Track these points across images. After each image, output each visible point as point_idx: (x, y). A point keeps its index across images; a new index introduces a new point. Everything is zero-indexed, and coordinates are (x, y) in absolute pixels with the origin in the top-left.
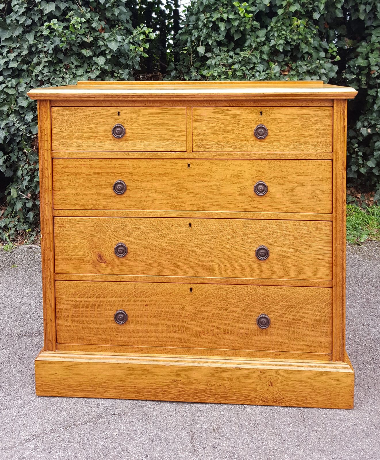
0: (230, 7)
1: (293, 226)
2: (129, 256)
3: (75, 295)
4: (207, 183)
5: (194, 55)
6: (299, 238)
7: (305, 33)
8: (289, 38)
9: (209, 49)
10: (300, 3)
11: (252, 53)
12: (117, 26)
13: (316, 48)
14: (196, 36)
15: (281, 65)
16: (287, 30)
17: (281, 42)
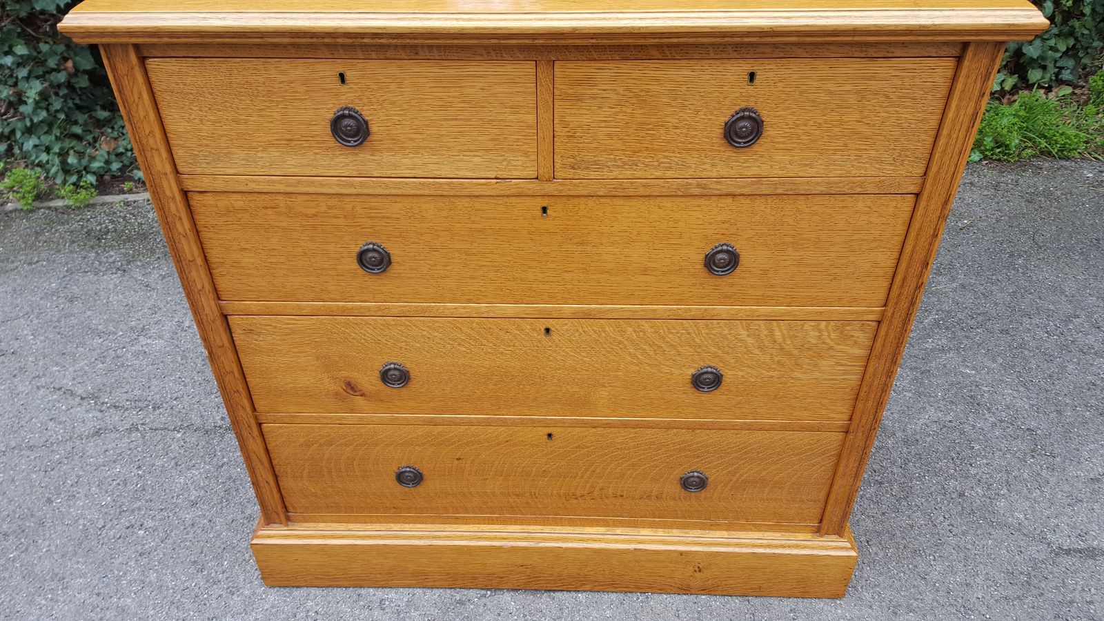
1: (785, 332)
2: (414, 385)
3: (309, 446)
4: (589, 248)
6: (795, 352)
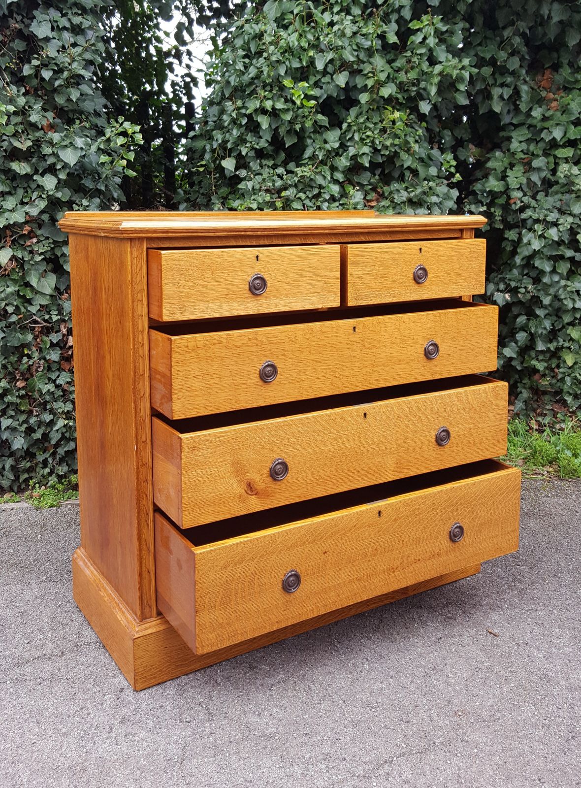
0: (277, 89)
5: (218, 175)
7: (405, 135)
8: (378, 143)
9: (241, 163)
10: (396, 83)
11: (315, 170)
12: (77, 122)
13: (421, 160)
14: (220, 141)
15: (366, 191)
16: (375, 129)
17: (366, 149)
